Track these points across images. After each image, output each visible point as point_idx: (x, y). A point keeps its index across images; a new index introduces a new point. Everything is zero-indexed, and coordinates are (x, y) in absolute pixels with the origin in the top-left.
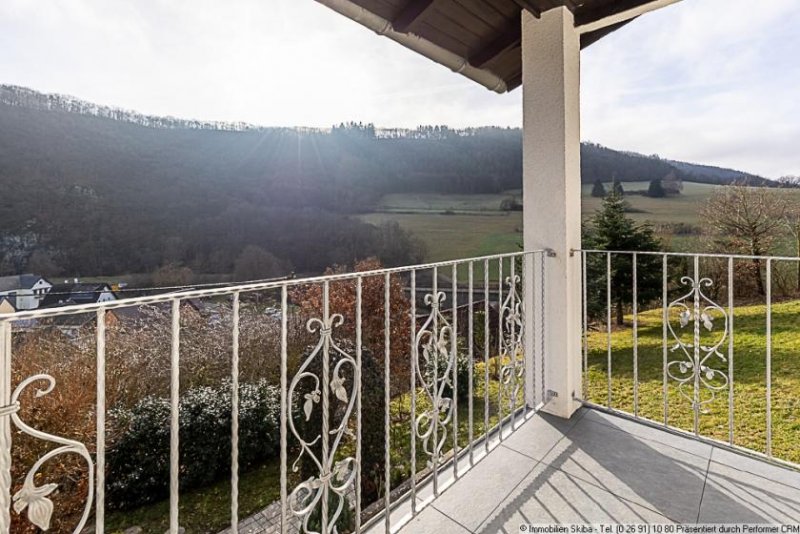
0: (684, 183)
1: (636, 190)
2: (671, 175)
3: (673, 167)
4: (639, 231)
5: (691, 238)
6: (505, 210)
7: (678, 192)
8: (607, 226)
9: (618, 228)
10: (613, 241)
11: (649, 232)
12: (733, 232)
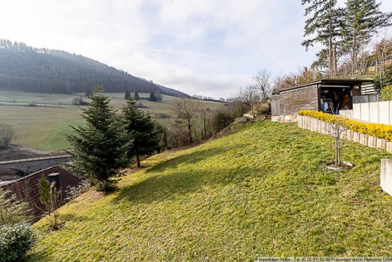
0: (164, 95)
1: (145, 97)
2: (158, 91)
3: (159, 88)
4: (145, 117)
5: (167, 120)
6: (76, 105)
7: (161, 99)
8: (129, 114)
9: (134, 115)
10: (133, 123)
11: (149, 117)
12: (181, 117)
